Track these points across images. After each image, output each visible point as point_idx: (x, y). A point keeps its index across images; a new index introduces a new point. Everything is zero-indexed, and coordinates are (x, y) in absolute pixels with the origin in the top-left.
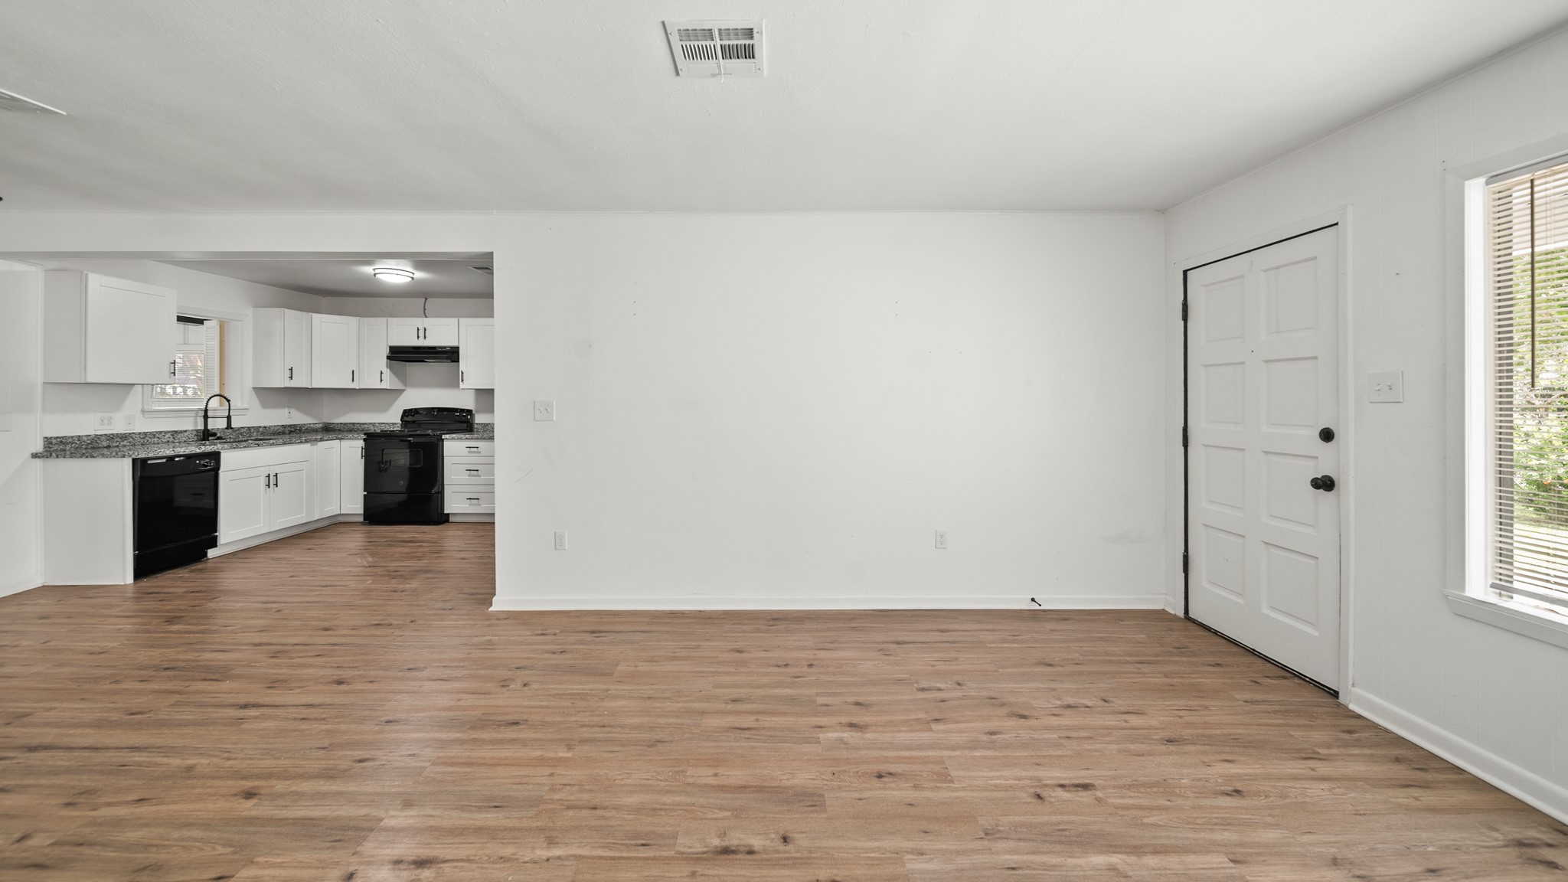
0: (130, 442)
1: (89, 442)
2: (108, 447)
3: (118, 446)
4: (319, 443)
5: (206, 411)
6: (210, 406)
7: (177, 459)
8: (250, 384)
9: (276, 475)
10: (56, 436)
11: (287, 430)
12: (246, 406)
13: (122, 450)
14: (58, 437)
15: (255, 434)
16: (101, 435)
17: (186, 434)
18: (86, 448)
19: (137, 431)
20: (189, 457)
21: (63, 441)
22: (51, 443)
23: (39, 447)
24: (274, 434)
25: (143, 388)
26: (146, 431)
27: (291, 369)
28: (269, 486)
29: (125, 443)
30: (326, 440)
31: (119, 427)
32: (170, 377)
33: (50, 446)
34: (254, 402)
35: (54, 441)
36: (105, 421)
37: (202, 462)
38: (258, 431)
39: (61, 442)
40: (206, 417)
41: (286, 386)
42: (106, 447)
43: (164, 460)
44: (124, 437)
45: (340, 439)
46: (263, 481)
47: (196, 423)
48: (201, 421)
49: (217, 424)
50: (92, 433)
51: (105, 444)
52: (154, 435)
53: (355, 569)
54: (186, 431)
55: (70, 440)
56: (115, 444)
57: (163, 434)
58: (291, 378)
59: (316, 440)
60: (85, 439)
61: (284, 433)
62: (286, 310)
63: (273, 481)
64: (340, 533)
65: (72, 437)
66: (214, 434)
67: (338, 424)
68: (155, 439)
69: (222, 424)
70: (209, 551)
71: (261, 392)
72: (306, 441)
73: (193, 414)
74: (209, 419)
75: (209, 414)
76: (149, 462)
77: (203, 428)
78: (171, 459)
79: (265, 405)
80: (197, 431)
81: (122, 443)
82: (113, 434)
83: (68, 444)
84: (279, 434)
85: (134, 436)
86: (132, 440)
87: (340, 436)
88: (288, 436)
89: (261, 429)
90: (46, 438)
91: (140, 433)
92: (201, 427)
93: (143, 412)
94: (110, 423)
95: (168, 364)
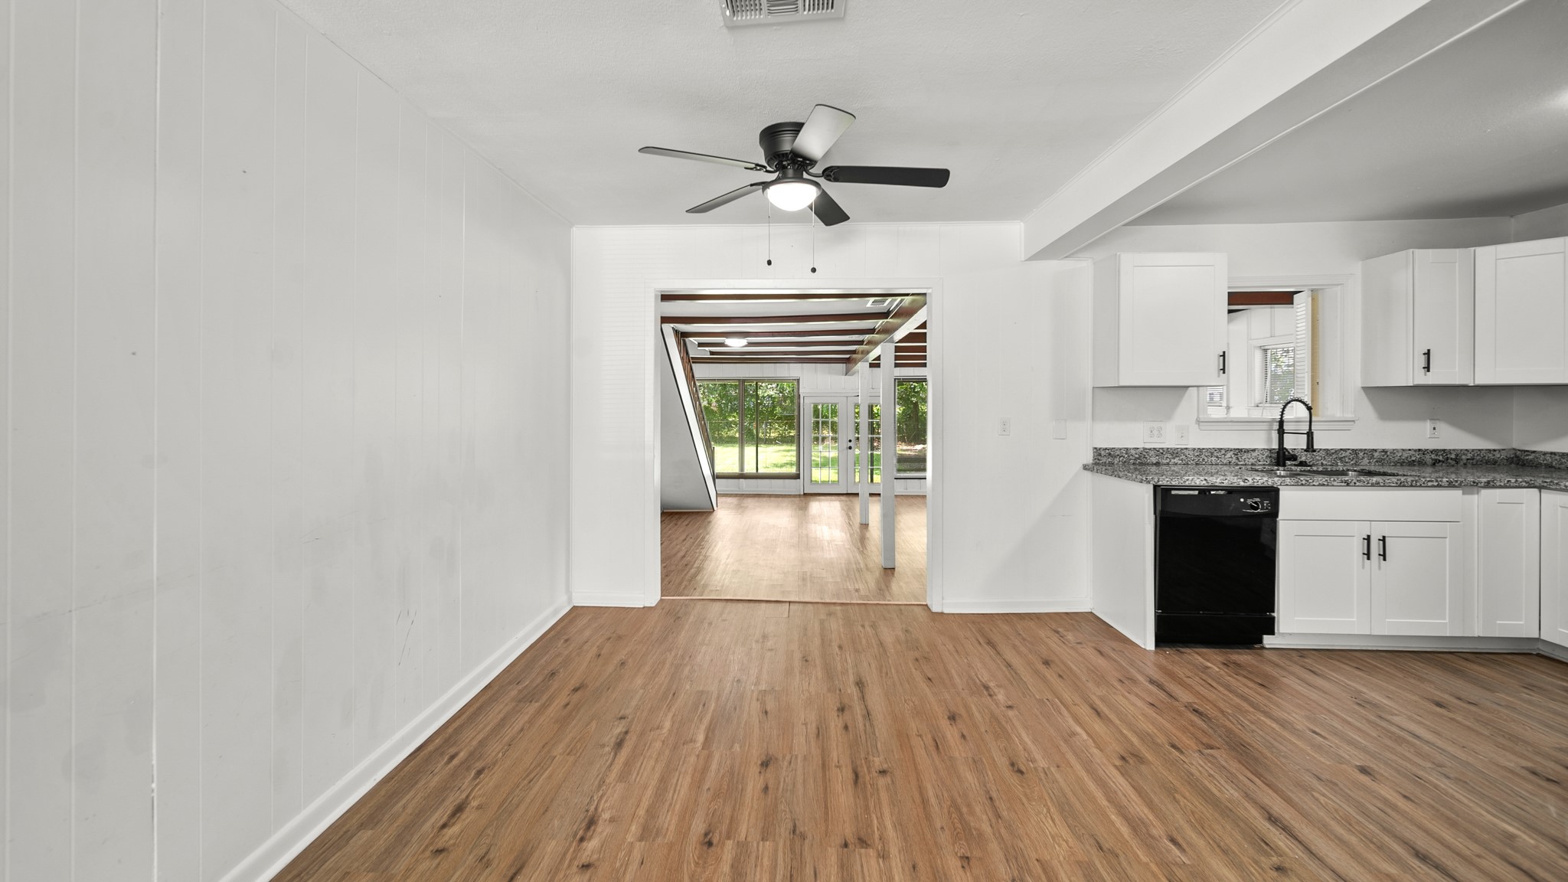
0: (1182, 460)
1: (1137, 456)
2: (1157, 464)
3: (1168, 464)
4: (1485, 492)
5: (1281, 422)
6: (1285, 417)
7: (1212, 492)
8: (1357, 381)
9: (1384, 539)
10: (1105, 447)
11: (1428, 458)
12: (1349, 416)
13: (1173, 468)
14: (1106, 449)
15: (1366, 461)
16: (1150, 449)
17: (1254, 454)
18: (1134, 464)
19: (1190, 446)
20: (1232, 491)
21: (1111, 453)
22: (1100, 455)
23: (1089, 459)
24: (1402, 463)
25: (1198, 390)
26: (1201, 447)
27: (1428, 354)
28: (1368, 555)
29: (1176, 460)
30: (1500, 487)
31: (1170, 441)
32: (1219, 376)
33: (1100, 458)
34: (1367, 410)
35: (1103, 453)
36: (1155, 432)
37: (1249, 501)
38: (1372, 457)
39: (1110, 454)
40: (1281, 432)
41: (1417, 382)
42: (1155, 464)
43: (1196, 492)
44: (1175, 453)
45: (1540, 488)
46: (1358, 547)
47: (1269, 440)
48: (1275, 435)
49: (1295, 443)
50: (1141, 445)
51: (1154, 460)
52: (1212, 452)
53: (1526, 839)
54: (1254, 450)
55: (1118, 453)
56: (1165, 461)
57: (1223, 452)
58: (1428, 368)
59: (1475, 484)
60: (1133, 452)
61: (1421, 463)
62: (1417, 251)
63: (1375, 548)
64: (1530, 687)
65: (1121, 449)
66: (1294, 458)
67: (1545, 454)
68: (1213, 459)
69: (1301, 443)
70: (1265, 636)
71: (1375, 393)
72: (1451, 485)
73: (1265, 426)
74: (1285, 435)
75: (1285, 428)
76: (1173, 492)
77: (1277, 447)
78: (1204, 491)
79: (1384, 415)
80: (1270, 450)
81: (1173, 461)
82: (1162, 449)
83: (1116, 457)
84: (1412, 464)
85: (1187, 452)
86: (1184, 457)
87: (1539, 482)
88: (1429, 470)
89: (1376, 454)
90: (1096, 448)
91: (1194, 449)
92: (1275, 446)
93: (1198, 422)
94: (1160, 435)
95: (1216, 357)
